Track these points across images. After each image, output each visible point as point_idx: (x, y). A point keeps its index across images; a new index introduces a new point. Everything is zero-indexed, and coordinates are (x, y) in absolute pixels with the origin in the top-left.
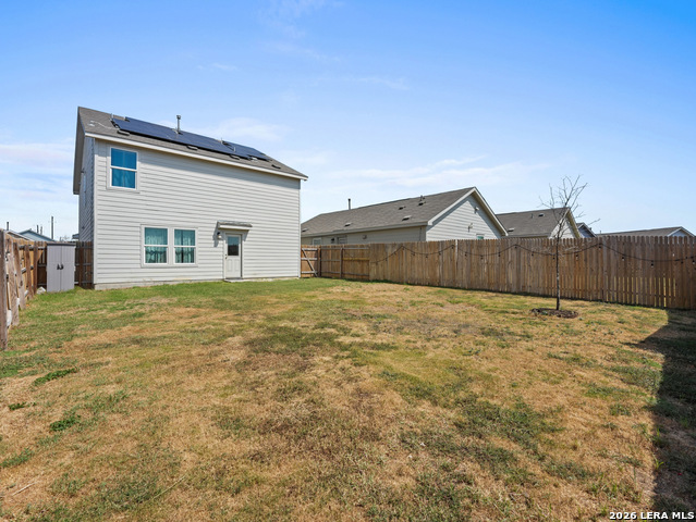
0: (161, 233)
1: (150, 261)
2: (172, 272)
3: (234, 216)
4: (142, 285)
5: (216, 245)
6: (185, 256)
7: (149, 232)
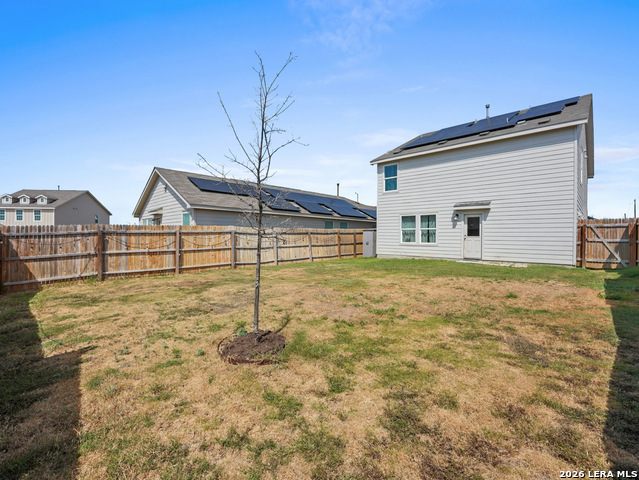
0: (412, 219)
1: (409, 240)
2: (419, 249)
3: (472, 196)
4: (400, 258)
5: (454, 227)
6: (429, 236)
7: (405, 219)
